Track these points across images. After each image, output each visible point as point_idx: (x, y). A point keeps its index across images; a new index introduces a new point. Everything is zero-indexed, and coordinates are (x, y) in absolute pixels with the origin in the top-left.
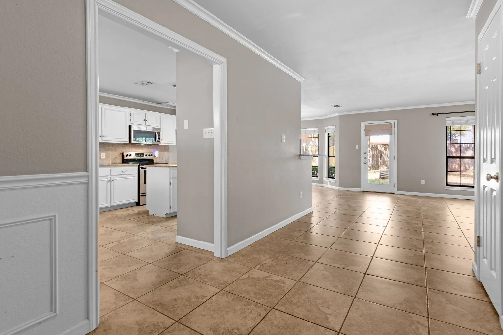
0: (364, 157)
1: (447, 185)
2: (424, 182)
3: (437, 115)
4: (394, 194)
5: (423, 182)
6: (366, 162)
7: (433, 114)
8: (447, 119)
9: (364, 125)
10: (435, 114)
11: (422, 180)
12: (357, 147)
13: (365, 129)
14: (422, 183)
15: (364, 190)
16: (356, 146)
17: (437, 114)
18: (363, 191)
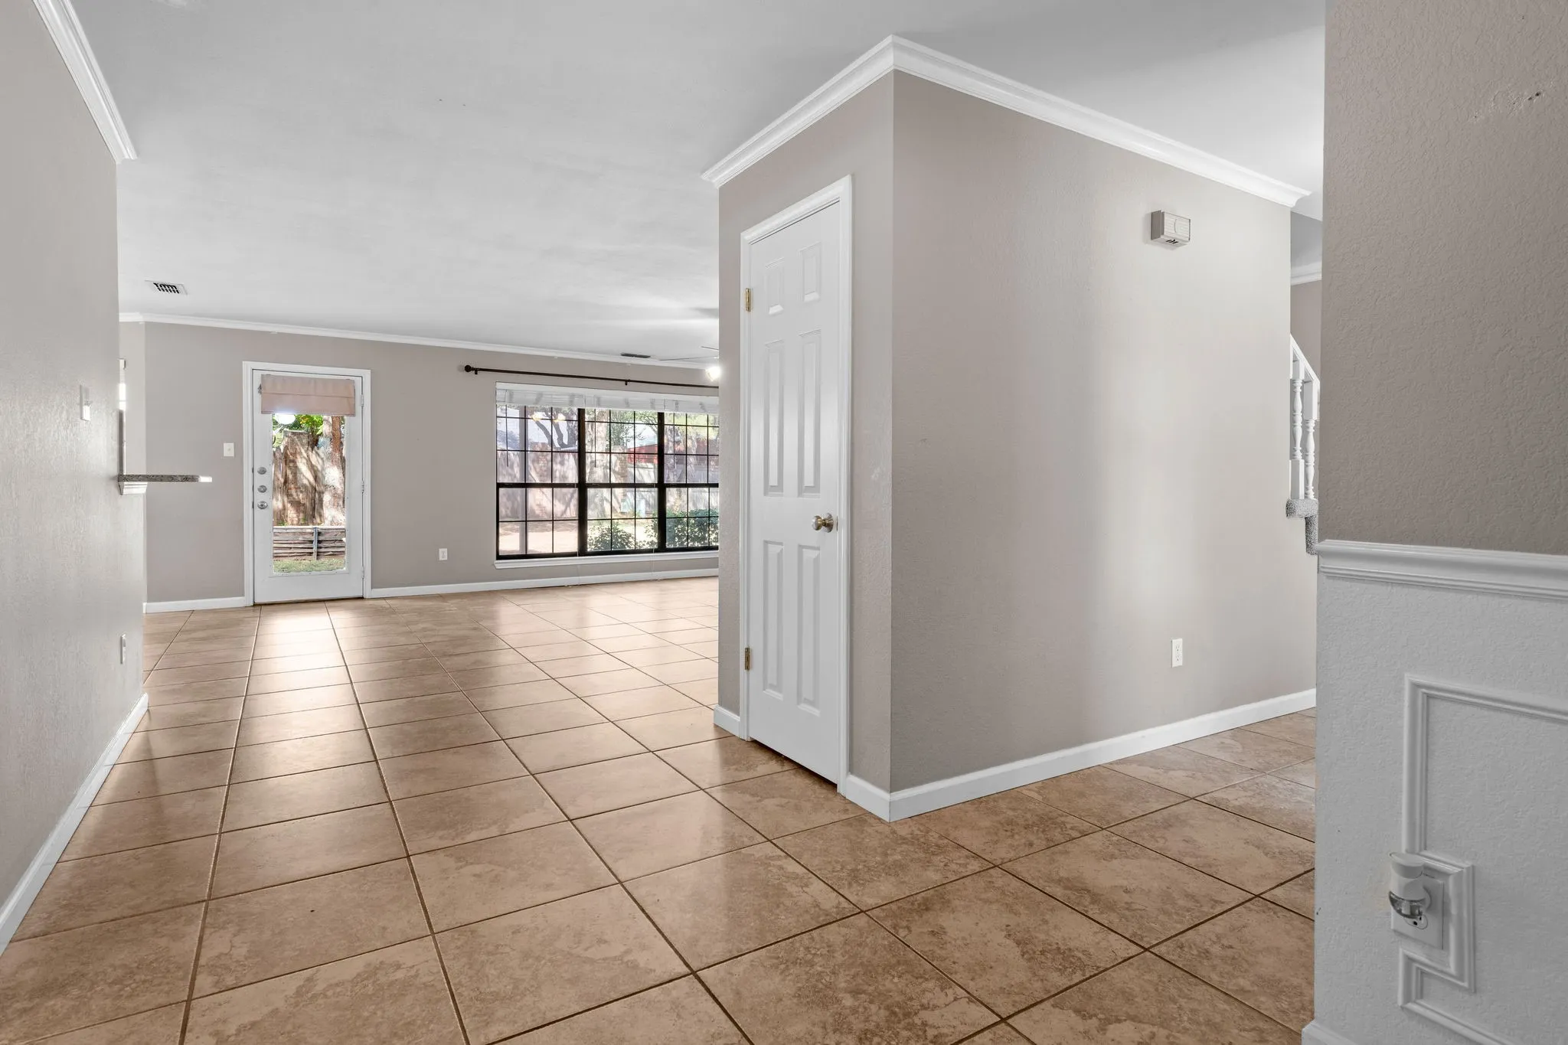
0: (257, 487)
1: (499, 557)
2: (446, 554)
3: (476, 374)
4: (362, 598)
5: (443, 554)
6: (263, 502)
7: (468, 369)
8: (499, 385)
9: (258, 375)
10: (473, 369)
11: (441, 550)
12: (228, 450)
13: (260, 387)
14: (441, 559)
15: (258, 601)
16: (225, 444)
17: (476, 370)
18: (255, 605)
